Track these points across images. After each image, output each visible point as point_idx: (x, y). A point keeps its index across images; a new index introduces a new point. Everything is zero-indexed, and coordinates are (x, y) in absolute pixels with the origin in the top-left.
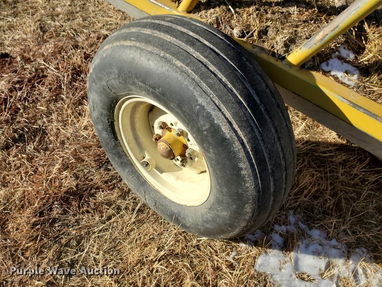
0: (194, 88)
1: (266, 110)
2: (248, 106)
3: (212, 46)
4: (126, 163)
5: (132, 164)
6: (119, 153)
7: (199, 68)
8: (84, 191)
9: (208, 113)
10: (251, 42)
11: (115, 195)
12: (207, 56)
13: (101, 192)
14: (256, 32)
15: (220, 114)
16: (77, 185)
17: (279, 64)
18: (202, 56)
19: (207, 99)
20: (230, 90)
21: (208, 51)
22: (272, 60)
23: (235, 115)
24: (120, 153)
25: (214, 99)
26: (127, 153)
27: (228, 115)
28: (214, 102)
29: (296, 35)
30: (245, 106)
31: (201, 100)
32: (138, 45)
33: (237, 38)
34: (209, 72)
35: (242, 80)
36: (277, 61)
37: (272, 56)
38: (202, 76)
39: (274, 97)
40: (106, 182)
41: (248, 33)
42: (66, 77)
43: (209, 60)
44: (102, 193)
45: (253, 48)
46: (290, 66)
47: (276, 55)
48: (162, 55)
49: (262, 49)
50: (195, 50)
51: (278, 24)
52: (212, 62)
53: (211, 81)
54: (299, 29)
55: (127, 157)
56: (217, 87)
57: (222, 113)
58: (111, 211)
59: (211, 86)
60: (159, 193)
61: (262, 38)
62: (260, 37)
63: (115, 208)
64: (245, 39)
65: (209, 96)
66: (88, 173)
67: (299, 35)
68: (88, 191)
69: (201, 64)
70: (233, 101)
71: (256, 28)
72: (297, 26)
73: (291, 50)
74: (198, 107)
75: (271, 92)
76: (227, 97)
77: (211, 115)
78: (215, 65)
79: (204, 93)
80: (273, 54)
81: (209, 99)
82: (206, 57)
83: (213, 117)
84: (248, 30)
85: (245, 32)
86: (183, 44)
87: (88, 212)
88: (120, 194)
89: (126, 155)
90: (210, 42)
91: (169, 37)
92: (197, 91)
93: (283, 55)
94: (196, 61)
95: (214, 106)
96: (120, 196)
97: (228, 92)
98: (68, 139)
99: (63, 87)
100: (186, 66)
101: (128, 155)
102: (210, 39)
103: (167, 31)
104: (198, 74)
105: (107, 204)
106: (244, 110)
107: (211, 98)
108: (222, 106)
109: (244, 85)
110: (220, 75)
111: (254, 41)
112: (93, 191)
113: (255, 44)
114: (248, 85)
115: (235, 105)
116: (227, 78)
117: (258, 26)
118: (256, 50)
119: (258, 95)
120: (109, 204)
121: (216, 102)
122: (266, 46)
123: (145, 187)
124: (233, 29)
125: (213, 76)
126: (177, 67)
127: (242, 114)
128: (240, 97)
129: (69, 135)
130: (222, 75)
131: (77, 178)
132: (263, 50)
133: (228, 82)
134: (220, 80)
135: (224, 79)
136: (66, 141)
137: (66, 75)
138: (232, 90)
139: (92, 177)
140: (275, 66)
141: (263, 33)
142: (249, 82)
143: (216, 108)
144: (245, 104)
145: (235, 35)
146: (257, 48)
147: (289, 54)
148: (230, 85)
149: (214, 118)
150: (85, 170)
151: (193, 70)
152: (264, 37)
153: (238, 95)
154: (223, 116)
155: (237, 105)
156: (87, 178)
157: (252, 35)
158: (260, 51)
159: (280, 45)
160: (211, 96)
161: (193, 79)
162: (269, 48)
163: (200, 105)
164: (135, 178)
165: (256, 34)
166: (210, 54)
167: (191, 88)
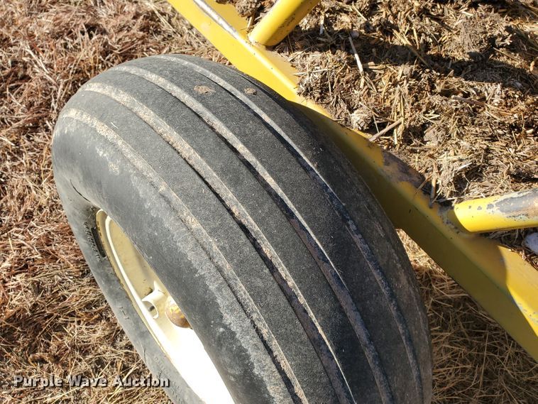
0: (219, 289)
1: (378, 357)
2: (336, 352)
3: (280, 192)
4: (117, 294)
5: (128, 297)
6: (107, 275)
7: (237, 247)
8: (46, 318)
9: (241, 349)
10: (385, 147)
11: (99, 334)
12: (264, 218)
13: (75, 323)
14: (401, 127)
15: (269, 360)
16: (35, 305)
17: (434, 216)
18: (251, 216)
19: (243, 321)
20: (299, 311)
21: (269, 204)
22: (421, 203)
23: (301, 370)
24: (109, 275)
25: (259, 325)
26: (120, 278)
27: (286, 365)
28: (258, 331)
29: (486, 159)
30: (329, 351)
31: (229, 319)
32: (120, 143)
33: (356, 131)
34: (259, 260)
35: (334, 287)
36: (431, 207)
37: (422, 193)
38: (242, 268)
39: (404, 322)
40: (88, 305)
41: (382, 126)
42: (61, 87)
43: (265, 231)
44: (77, 326)
45: (387, 163)
46: (456, 228)
47: (433, 195)
48: (162, 188)
49: (406, 169)
50: (238, 197)
51: (452, 125)
52: (271, 237)
53: (259, 283)
54: (496, 147)
55: (122, 285)
56: (271, 299)
57: (274, 359)
58: (83, 366)
59: (257, 295)
60: (168, 360)
61: (410, 142)
62: (406, 139)
63: (94, 360)
64: (372, 138)
65: (248, 316)
66: (61, 282)
67: (494, 162)
68: (52, 319)
69: (243, 237)
70: (305, 337)
71: (402, 119)
72: (493, 138)
73: (468, 192)
74: (221, 330)
75: (399, 309)
76: (290, 327)
77: (248, 357)
78: (276, 246)
79: (237, 306)
80: (427, 189)
81: (248, 321)
82: (259, 222)
83: (252, 360)
84: (383, 120)
85: (376, 122)
86: (215, 174)
87: (42, 361)
88: (107, 333)
89: (119, 280)
90: (278, 180)
91: (187, 146)
92: (223, 297)
93: (449, 199)
94: (235, 226)
95: (256, 340)
96: (107, 337)
97: (294, 316)
98: (40, 209)
99: (53, 104)
100: (210, 233)
101: (122, 282)
102: (280, 170)
103: (186, 130)
104: (232, 259)
105: (80, 350)
106: (324, 358)
107: (252, 322)
108: (275, 344)
109: (337, 300)
110: (283, 271)
111: (392, 145)
112: (61, 320)
113: (393, 152)
114: (346, 302)
115: (308, 349)
116: (299, 282)
117: (407, 115)
118: (390, 171)
119: (366, 324)
120: (85, 351)
121: (265, 331)
122: (416, 162)
123: (147, 341)
124: (352, 110)
125: (267, 271)
126: (189, 229)
127: (320, 368)
128: (321, 331)
129: (43, 201)
130: (288, 273)
131: (38, 288)
132: (408, 173)
133: (299, 292)
134: (282, 284)
135: (291, 282)
136: (35, 214)
137: (62, 82)
138: (305, 311)
139: (66, 292)
140: (424, 218)
141: (414, 134)
142: (352, 294)
143: (261, 346)
144: (330, 348)
145: (355, 124)
146: (395, 164)
147: (460, 201)
148: (302, 300)
149: (252, 364)
150: (55, 277)
151: (222, 249)
152: (416, 141)
153: (317, 324)
154: (274, 366)
155: (311, 348)
156: (57, 292)
157: (390, 133)
158: (400, 175)
159: (445, 177)
160: (255, 316)
161: (220, 270)
162: (421, 168)
163: (225, 327)
164: (132, 321)
165: (398, 132)
166: (271, 212)
167: (212, 287)
